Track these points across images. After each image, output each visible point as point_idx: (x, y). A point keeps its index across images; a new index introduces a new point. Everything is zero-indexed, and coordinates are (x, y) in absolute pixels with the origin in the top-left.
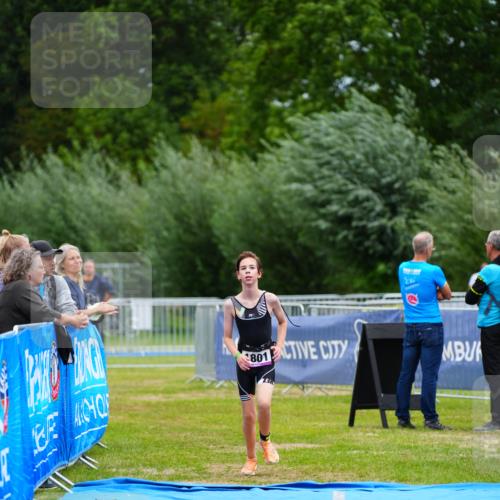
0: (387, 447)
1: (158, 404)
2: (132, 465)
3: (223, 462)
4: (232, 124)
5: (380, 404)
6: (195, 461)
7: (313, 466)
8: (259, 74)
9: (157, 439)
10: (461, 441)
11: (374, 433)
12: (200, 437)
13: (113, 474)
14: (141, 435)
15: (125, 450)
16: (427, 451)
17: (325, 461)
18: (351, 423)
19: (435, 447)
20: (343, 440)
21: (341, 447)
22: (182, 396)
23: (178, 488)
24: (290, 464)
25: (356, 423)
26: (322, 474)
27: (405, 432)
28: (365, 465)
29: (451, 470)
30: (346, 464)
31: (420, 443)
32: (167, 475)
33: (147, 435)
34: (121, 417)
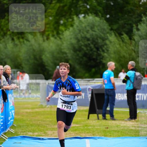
0: (100, 126)
1: (30, 113)
2: (25, 132)
3: (52, 131)
4: (48, 28)
5: (97, 112)
6: (43, 130)
7: (79, 132)
8: (56, 13)
9: (31, 123)
10: (121, 123)
11: (95, 121)
12: (44, 123)
13: (19, 134)
14: (26, 122)
15: (22, 127)
16: (112, 127)
17: (82, 130)
18: (88, 118)
19: (114, 126)
20: (87, 123)
21: (86, 126)
22: (37, 110)
23: (39, 139)
24: (72, 131)
25: (90, 118)
26: (82, 134)
27: (104, 121)
28: (94, 131)
29: (120, 133)
30: (88, 131)
31: (109, 124)
32: (35, 135)
33: (28, 122)
34: (19, 117)
